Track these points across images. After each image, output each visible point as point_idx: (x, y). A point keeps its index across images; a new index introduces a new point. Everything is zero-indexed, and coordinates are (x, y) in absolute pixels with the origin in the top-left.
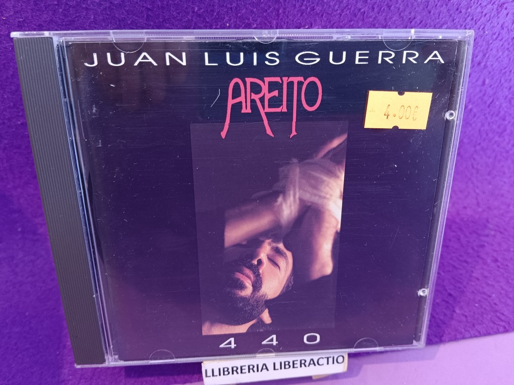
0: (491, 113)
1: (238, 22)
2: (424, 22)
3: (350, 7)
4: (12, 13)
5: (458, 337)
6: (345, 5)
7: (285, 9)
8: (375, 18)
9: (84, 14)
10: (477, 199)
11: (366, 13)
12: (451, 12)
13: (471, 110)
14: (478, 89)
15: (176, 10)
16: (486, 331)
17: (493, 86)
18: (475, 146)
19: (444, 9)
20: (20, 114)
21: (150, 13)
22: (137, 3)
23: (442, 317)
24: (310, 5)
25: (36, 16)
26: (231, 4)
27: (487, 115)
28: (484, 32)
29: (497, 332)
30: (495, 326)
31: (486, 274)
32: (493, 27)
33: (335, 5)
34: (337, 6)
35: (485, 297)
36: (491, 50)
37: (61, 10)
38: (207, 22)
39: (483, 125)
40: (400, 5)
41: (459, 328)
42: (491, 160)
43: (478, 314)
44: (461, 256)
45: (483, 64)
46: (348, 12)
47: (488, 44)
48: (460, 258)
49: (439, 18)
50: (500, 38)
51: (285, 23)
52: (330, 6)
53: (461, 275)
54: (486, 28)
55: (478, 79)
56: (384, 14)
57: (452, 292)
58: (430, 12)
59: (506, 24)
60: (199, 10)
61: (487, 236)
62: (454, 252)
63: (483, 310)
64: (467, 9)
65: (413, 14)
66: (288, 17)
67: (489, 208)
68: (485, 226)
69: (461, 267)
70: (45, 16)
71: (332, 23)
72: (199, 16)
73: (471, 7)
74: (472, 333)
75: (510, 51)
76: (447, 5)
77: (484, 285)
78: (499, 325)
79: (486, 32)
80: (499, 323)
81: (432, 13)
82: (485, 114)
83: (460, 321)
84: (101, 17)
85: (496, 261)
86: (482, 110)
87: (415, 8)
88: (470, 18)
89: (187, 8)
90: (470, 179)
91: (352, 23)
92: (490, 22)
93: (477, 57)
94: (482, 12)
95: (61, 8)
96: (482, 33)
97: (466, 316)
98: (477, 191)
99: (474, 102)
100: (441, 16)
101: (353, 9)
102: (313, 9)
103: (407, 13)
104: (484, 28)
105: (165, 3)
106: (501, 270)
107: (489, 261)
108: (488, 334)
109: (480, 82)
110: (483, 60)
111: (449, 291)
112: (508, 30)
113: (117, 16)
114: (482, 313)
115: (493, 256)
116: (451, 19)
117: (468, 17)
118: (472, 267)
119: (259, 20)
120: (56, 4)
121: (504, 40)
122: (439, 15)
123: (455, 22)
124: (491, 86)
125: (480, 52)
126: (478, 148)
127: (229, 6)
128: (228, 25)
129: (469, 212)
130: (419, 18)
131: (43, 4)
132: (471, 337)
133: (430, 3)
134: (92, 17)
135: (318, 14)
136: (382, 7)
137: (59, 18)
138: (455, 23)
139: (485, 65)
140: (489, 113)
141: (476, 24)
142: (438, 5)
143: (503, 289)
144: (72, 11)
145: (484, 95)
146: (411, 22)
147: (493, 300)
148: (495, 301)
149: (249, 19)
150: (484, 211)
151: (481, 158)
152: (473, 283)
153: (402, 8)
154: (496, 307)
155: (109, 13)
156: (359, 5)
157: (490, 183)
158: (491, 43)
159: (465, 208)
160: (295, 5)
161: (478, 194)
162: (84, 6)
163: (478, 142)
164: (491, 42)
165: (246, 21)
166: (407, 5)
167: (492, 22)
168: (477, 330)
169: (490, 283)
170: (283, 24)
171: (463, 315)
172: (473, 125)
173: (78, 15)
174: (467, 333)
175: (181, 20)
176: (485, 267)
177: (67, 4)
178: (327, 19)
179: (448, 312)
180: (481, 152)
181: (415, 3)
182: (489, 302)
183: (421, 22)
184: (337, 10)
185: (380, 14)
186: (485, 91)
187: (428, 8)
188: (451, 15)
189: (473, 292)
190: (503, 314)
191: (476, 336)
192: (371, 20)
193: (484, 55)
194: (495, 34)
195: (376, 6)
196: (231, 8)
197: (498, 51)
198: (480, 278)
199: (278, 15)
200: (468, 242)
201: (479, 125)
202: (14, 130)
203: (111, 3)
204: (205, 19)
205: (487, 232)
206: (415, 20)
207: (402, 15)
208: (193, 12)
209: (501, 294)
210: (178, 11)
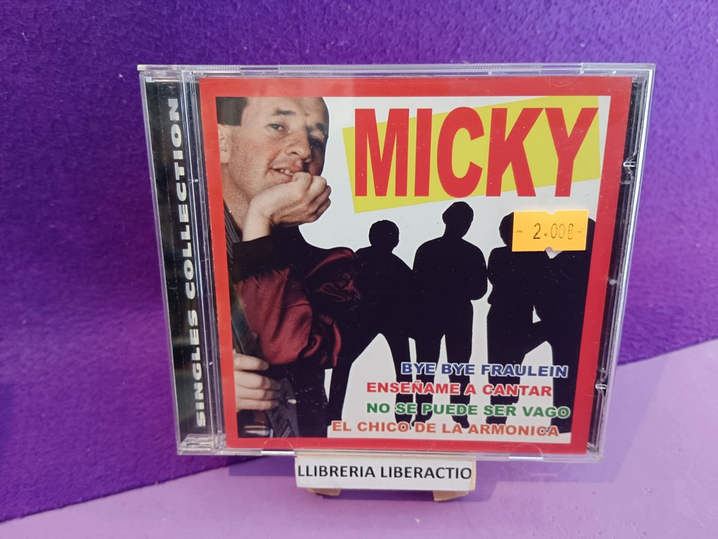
1: (256, 44)
2: (459, 26)
3: (375, 17)
4: (5, 57)
6: (370, 15)
7: (305, 25)
8: (405, 27)
9: (86, 50)
11: (394, 22)
12: (489, 12)
15: (187, 37)
20: (19, 176)
21: (158, 43)
22: (144, 33)
24: (332, 19)
25: (32, 58)
26: (246, 25)
28: (536, 32)
32: (546, 25)
33: (359, 16)
34: (361, 18)
37: (60, 49)
38: (222, 48)
40: (429, 9)
46: (374, 23)
47: (545, 46)
49: (476, 20)
50: (559, 38)
51: (307, 41)
52: (353, 18)
54: (537, 27)
56: (414, 22)
58: (464, 14)
59: (561, 22)
60: (213, 33)
64: (507, 7)
65: (445, 18)
66: (310, 34)
70: (42, 57)
71: (359, 36)
72: (213, 41)
75: (577, 53)
76: (482, 4)
79: (538, 32)
81: (467, 15)
84: (105, 53)
87: (447, 12)
88: (512, 17)
89: (198, 34)
91: (381, 34)
92: (540, 20)
94: (527, 9)
95: (60, 47)
96: (532, 33)
100: (478, 18)
101: (378, 18)
102: (336, 23)
103: (438, 17)
104: (533, 28)
105: (174, 30)
112: (567, 28)
113: (122, 49)
116: (490, 19)
117: (511, 15)
119: (279, 40)
120: (54, 43)
121: (564, 40)
122: (476, 17)
123: (495, 22)
127: (244, 27)
128: (245, 48)
130: (453, 22)
131: (39, 45)
133: (462, 4)
134: (95, 54)
135: (342, 28)
136: (409, 14)
137: (59, 58)
138: (496, 25)
141: (522, 23)
142: (472, 7)
144: (72, 48)
146: (445, 27)
149: (267, 40)
153: (432, 12)
155: (113, 47)
156: (385, 14)
158: (549, 44)
160: (315, 20)
162: (85, 42)
164: (547, 43)
165: (266, 42)
167: (542, 20)
170: (306, 42)
173: (79, 52)
175: (193, 48)
177: (67, 42)
178: (354, 33)
181: (446, 6)
183: (457, 26)
184: (362, 21)
185: (410, 21)
187: (462, 9)
188: (489, 16)
192: (401, 29)
194: (550, 33)
195: (403, 14)
196: (247, 30)
197: (560, 53)
199: (299, 33)
202: (12, 195)
203: (114, 36)
204: (219, 44)
206: (450, 24)
207: (433, 20)
208: (206, 37)
210: (189, 38)
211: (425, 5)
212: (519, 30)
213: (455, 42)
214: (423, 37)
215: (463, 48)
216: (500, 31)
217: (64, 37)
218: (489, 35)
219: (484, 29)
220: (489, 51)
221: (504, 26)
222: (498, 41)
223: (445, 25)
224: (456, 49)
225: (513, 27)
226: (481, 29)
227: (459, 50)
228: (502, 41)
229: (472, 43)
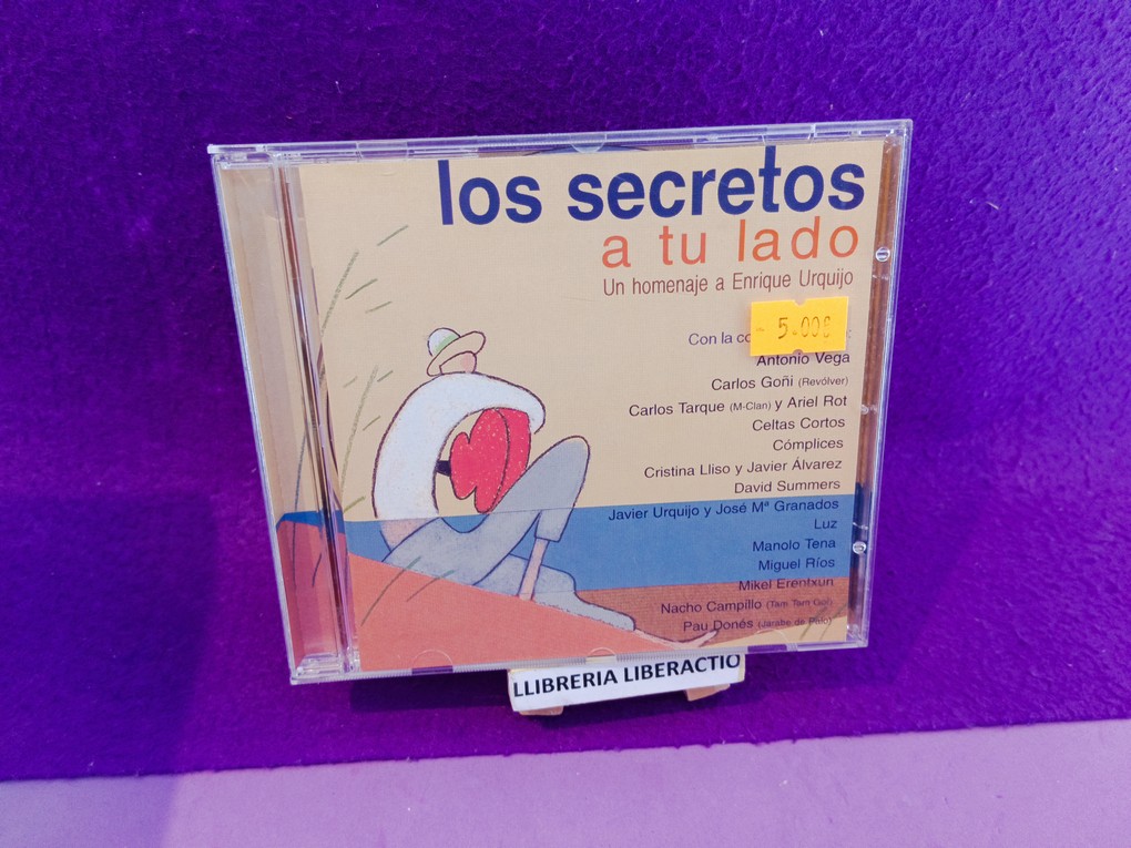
0: (1122, 313)
2: (998, 152)
4: (304, 111)
5: (1032, 716)
10: (1086, 473)
12: (1050, 136)
13: (1082, 304)
14: (1097, 268)
16: (1085, 712)
17: (1126, 264)
18: (1086, 372)
19: (1038, 130)
23: (1004, 682)
27: (1112, 316)
28: (1112, 169)
29: (1106, 716)
30: (1103, 705)
31: (1093, 611)
35: (1088, 652)
36: (1125, 199)
39: (1104, 333)
40: (958, 122)
41: (1035, 702)
42: (1117, 400)
43: (1072, 681)
44: (1046, 575)
45: (1106, 225)
47: (1119, 190)
48: (1047, 580)
49: (1027, 144)
53: (1046, 610)
54: (1116, 162)
55: (1098, 249)
57: (1026, 640)
58: (1011, 135)
61: (1101, 543)
62: (1035, 569)
63: (1081, 674)
64: (1082, 129)
65: (980, 137)
67: (1108, 491)
68: (1098, 525)
69: (1046, 596)
73: (1088, 127)
74: (1057, 713)
76: (1043, 123)
77: (1087, 632)
78: (1110, 703)
79: (1115, 169)
80: (1110, 700)
81: (1015, 137)
82: (1110, 313)
83: (1036, 691)
85: (1112, 589)
86: (1103, 305)
87: (985, 128)
88: (1084, 145)
90: (1074, 434)
92: (1123, 151)
93: (1095, 211)
94: (1109, 135)
95: (387, 110)
96: (1106, 170)
97: (1049, 684)
98: (1087, 457)
99: (1088, 291)
100: (1031, 142)
103: (969, 136)
104: (1111, 161)
106: (1122, 608)
107: (1099, 589)
108: (1087, 717)
109: (1101, 256)
110: (1108, 216)
111: (1020, 636)
114: (1080, 680)
115: (1107, 581)
116: (1050, 146)
117: (1083, 142)
118: (1066, 598)
120: (379, 104)
122: (1028, 140)
123: (1056, 151)
124: (1122, 263)
125: (1102, 202)
126: (1093, 375)
129: (1069, 496)
131: (356, 102)
132: (1056, 720)
138: (1056, 155)
139: (1111, 226)
140: (1118, 312)
141: (1096, 154)
143: (1122, 641)
145: (1108, 278)
146: (975, 151)
147: (1101, 659)
148: (1106, 663)
150: (1097, 496)
151: (1099, 394)
152: (1067, 627)
153: (960, 127)
154: (1107, 672)
157: (1112, 444)
159: (1062, 488)
161: (1087, 463)
163: (1094, 364)
166: (971, 123)
168: (1068, 709)
169: (1099, 628)
171: (1044, 680)
172: (1085, 332)
174: (1048, 712)
176: (1092, 599)
179: (1016, 673)
180: (1099, 384)
181: (986, 120)
182: (1093, 662)
186: (1111, 271)
187: (1009, 128)
188: (1049, 140)
189: (1065, 642)
190: (1119, 686)
191: (1065, 720)
193: (1111, 209)
198: (1080, 619)
200: (1064, 551)
201: (1097, 333)
205: (1100, 535)
206: (984, 148)
207: (960, 138)
209: (1117, 649)
211: (953, 115)
212: (1087, 164)
213: (984, 175)
214: (937, 161)
215: (996, 183)
216: (1059, 165)
217: (396, 97)
218: (1042, 168)
219: (1037, 160)
220: (1034, 192)
221: (1068, 158)
222: (1053, 178)
223: (975, 148)
224: (984, 184)
225: (1080, 161)
226: (1031, 159)
227: (989, 186)
228: (1060, 178)
229: (1012, 178)
